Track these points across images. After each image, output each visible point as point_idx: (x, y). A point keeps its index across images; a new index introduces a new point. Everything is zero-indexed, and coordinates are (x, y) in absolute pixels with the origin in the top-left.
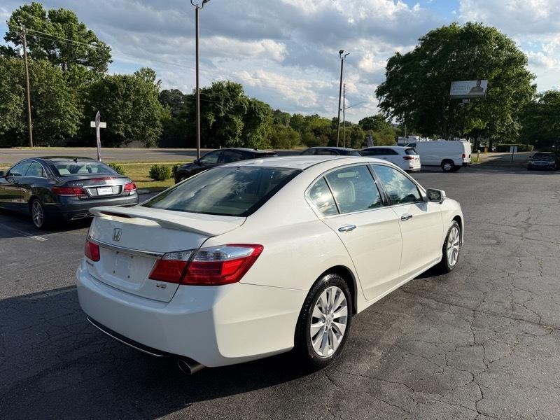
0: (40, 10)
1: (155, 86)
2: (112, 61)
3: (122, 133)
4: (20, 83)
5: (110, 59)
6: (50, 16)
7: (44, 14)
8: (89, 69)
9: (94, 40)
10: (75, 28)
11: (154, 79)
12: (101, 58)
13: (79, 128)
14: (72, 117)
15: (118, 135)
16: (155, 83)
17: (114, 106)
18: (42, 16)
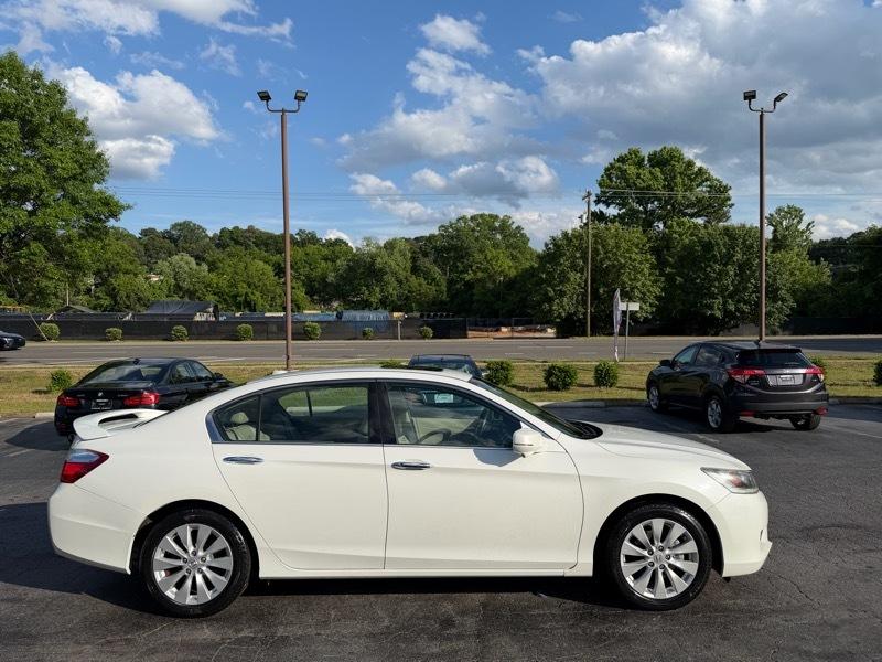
0: (636, 156)
1: (803, 232)
2: (733, 205)
3: (718, 314)
4: (581, 258)
5: (729, 203)
6: (650, 160)
7: (643, 160)
8: (700, 221)
9: (707, 180)
10: (679, 167)
11: (799, 222)
12: (717, 202)
13: (654, 309)
14: (644, 294)
15: (712, 315)
16: (802, 227)
17: (707, 275)
18: (640, 164)
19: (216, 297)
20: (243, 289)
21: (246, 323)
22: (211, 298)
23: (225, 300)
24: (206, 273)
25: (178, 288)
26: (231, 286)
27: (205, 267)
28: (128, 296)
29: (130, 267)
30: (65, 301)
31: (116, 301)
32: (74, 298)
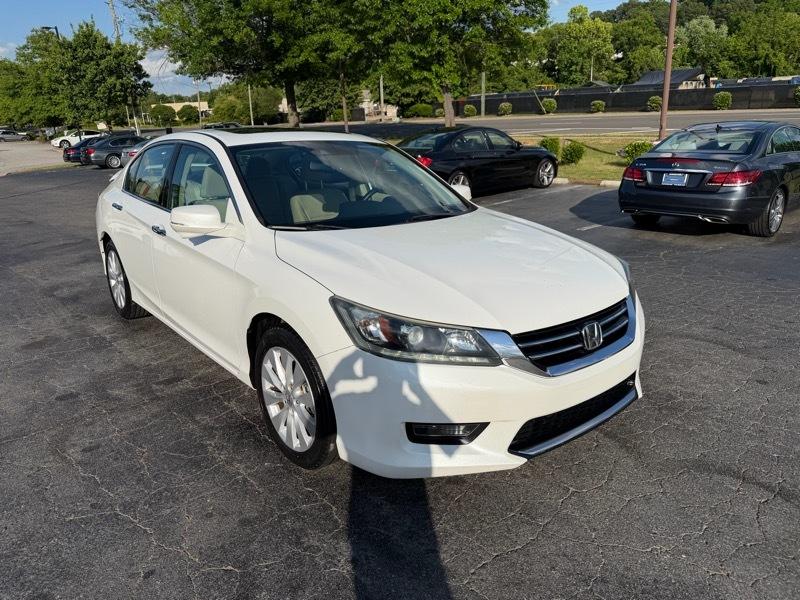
19: (732, 63)
20: (764, 49)
21: (726, 90)
22: (725, 64)
23: (741, 65)
24: (725, 35)
25: (692, 54)
26: (749, 49)
27: (725, 28)
28: (641, 69)
29: (650, 38)
30: (589, 77)
31: (630, 74)
32: (596, 75)
